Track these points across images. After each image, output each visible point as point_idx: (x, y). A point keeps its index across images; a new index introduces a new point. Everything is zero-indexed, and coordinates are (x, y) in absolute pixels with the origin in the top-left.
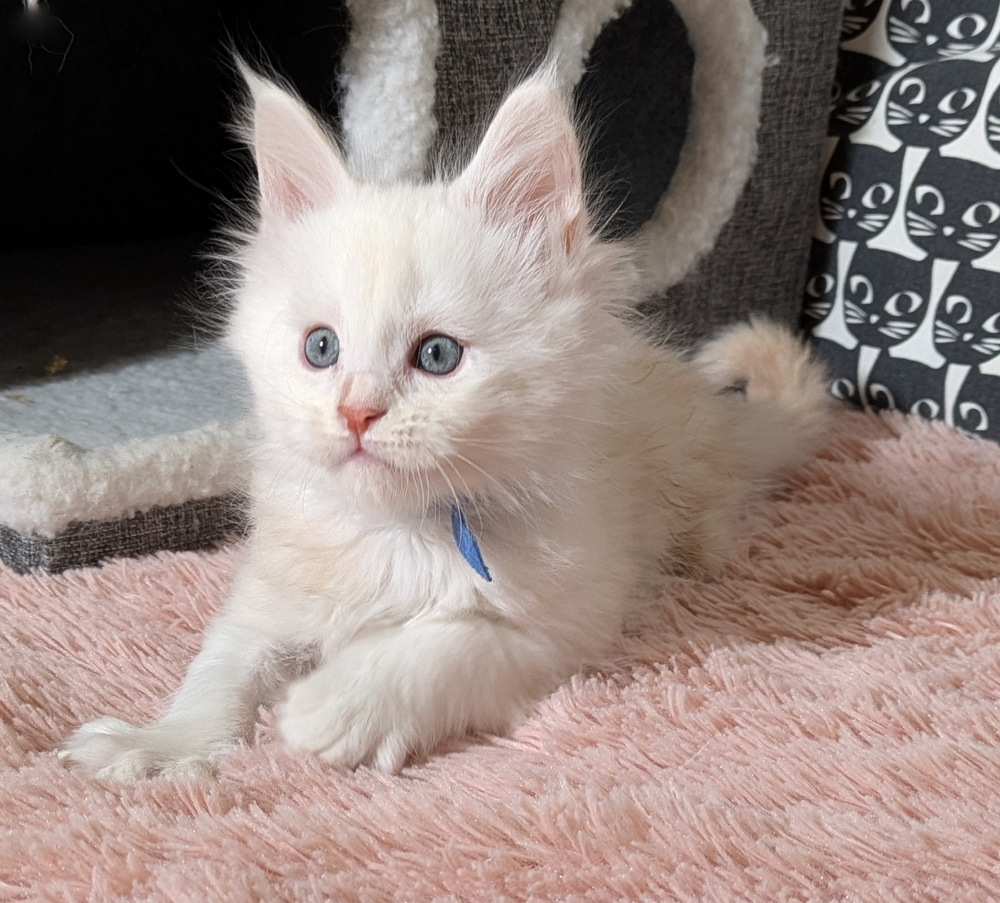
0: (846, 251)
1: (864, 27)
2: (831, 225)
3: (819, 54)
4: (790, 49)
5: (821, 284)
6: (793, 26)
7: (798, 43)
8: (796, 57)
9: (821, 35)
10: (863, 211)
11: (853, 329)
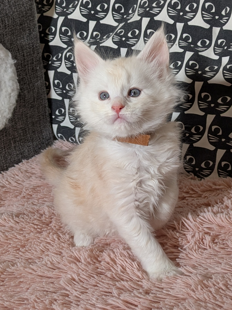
3: (33, 51)
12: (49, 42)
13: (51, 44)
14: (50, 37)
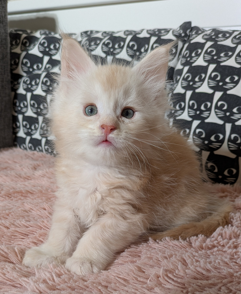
0: (20, 117)
1: (16, 68)
2: (16, 112)
5: (16, 125)
10: (22, 108)
11: (25, 133)
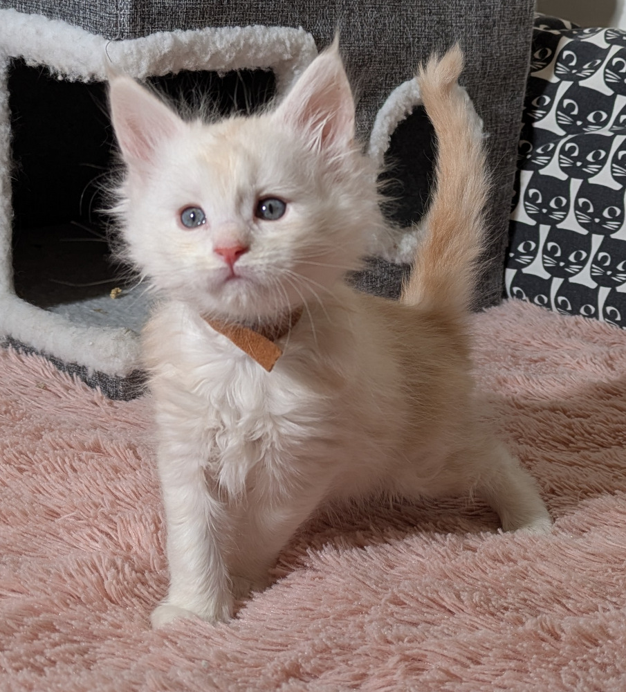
0: (544, 230)
1: (544, 115)
3: (511, 129)
4: (495, 128)
6: (496, 117)
7: (499, 125)
8: (499, 132)
9: (512, 120)
12: (534, 120)
13: (537, 125)
14: (539, 113)
